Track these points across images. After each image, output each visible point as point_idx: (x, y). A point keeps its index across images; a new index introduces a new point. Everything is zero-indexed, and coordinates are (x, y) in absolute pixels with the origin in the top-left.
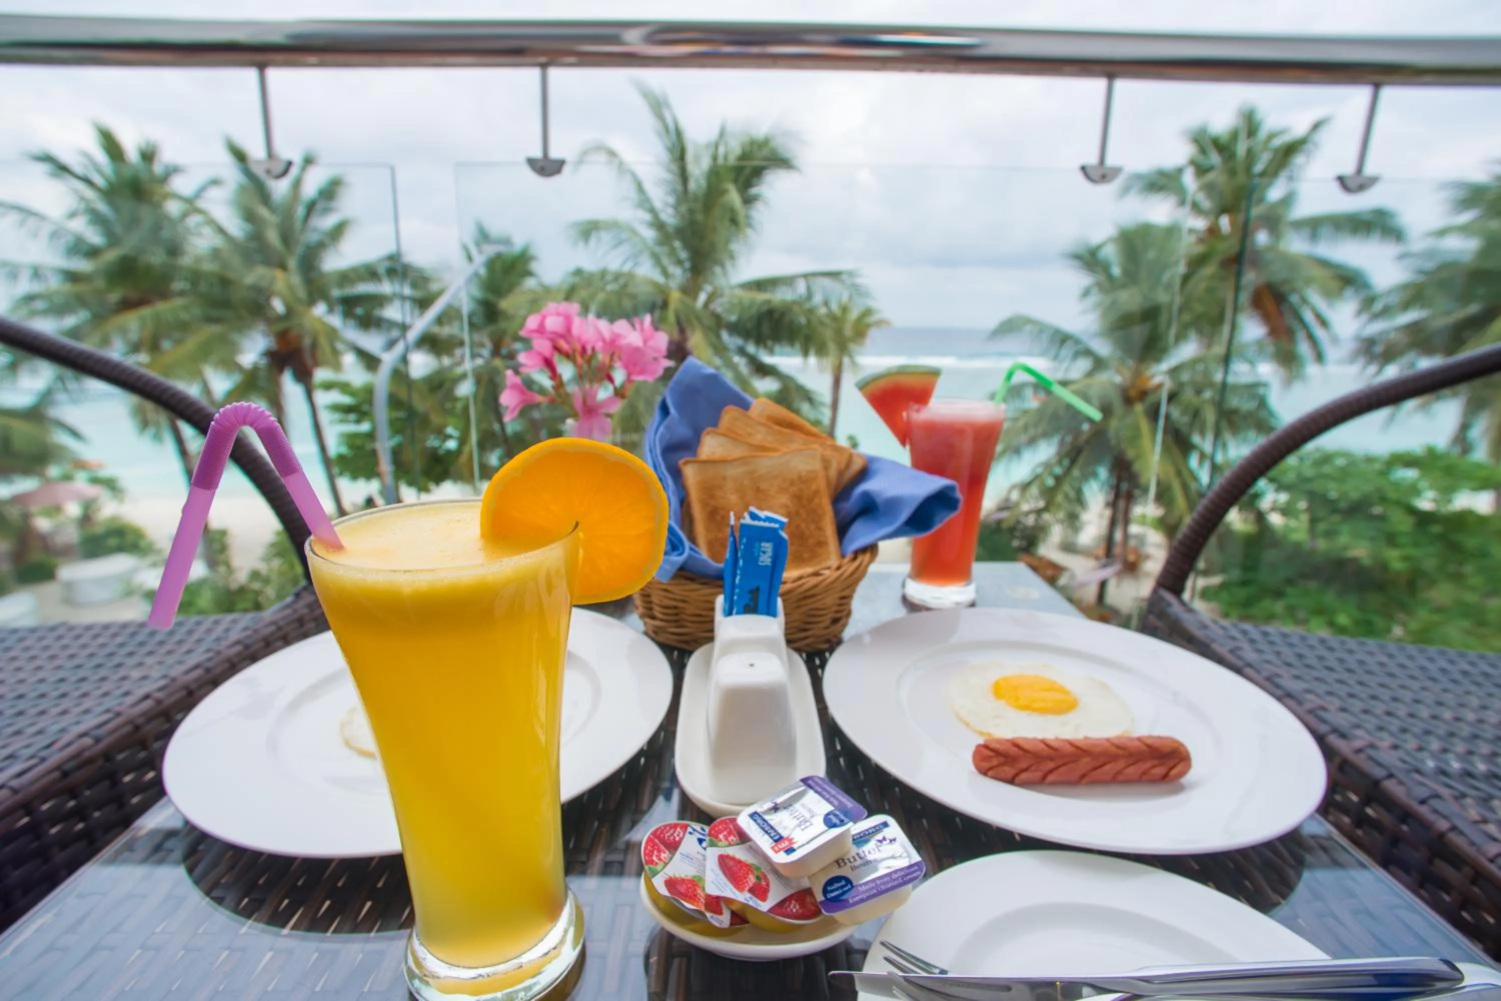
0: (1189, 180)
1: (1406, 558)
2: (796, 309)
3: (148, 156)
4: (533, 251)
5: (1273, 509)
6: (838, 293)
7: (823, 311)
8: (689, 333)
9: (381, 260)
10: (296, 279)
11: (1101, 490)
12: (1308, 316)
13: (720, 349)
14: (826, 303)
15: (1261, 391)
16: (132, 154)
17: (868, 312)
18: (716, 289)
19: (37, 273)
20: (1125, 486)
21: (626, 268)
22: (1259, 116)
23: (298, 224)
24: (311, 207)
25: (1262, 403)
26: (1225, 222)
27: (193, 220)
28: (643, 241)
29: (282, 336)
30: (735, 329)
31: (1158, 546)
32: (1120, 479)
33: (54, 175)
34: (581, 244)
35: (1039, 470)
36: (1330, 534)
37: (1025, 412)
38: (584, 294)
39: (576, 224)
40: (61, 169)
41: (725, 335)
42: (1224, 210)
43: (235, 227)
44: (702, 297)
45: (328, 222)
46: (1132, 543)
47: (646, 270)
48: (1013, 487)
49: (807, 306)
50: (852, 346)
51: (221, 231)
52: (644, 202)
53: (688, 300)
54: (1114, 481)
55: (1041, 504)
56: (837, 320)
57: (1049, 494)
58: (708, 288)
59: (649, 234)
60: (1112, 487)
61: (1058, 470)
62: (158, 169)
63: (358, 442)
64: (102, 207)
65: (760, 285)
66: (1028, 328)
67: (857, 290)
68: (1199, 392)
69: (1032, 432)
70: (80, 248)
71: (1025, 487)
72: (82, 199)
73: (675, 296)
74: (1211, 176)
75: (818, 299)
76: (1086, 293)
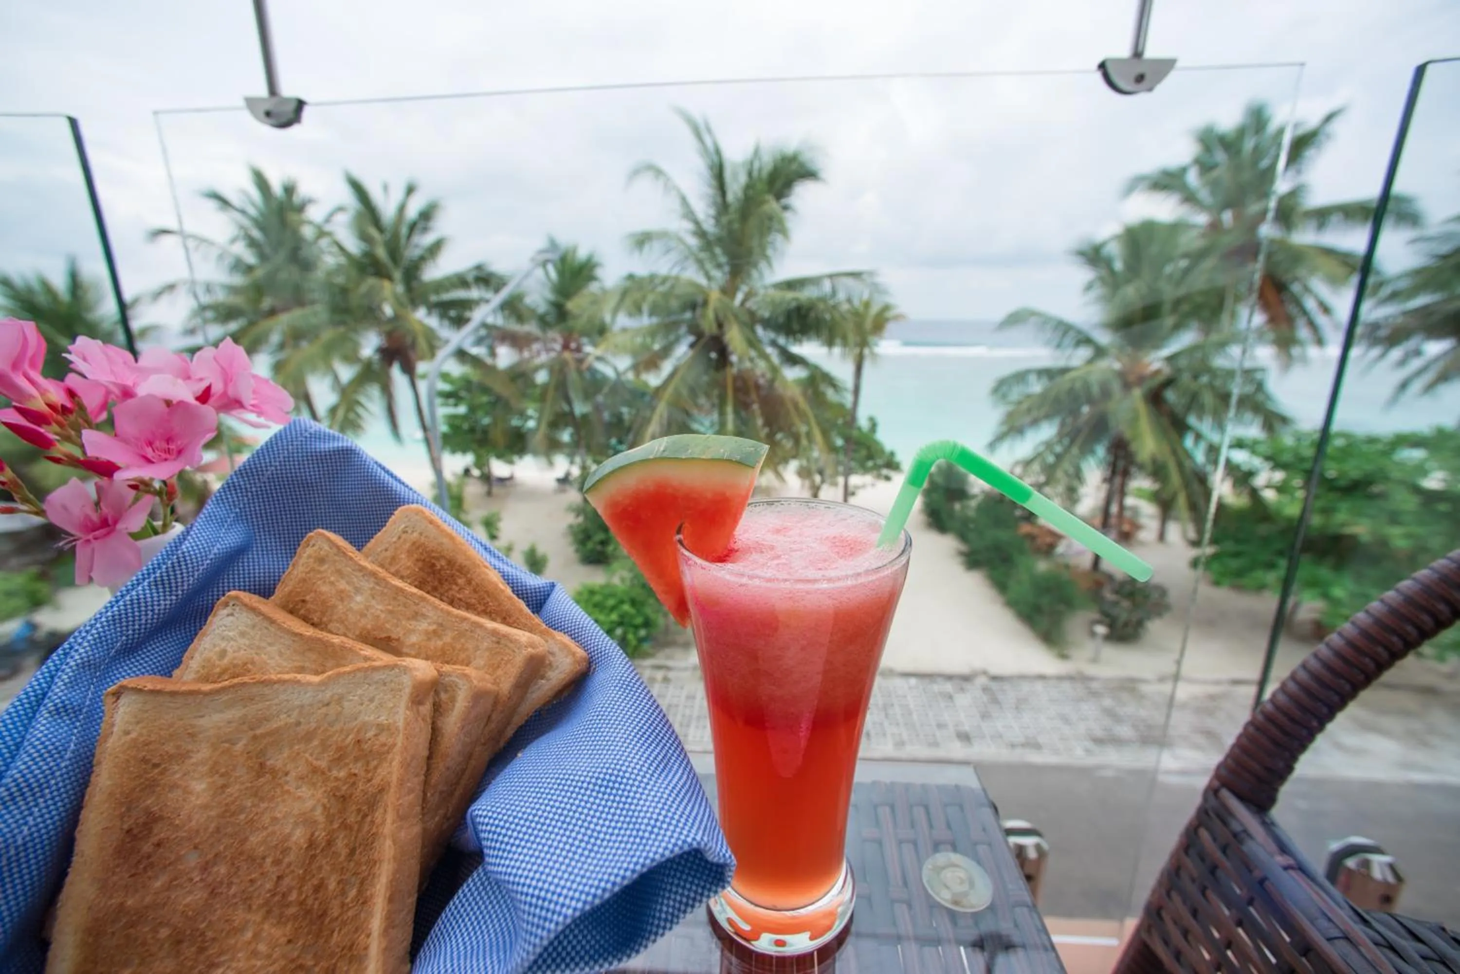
0: (1192, 178)
1: (1408, 536)
2: (821, 306)
3: (289, 190)
4: (596, 259)
5: (1267, 487)
6: (860, 292)
7: (845, 307)
8: (726, 328)
9: (470, 271)
10: (400, 289)
11: (1098, 467)
12: (1310, 304)
13: (753, 343)
14: (849, 301)
15: (1258, 376)
16: (277, 188)
17: (886, 308)
18: (751, 289)
19: (209, 288)
20: (1121, 464)
21: (675, 272)
22: (1268, 112)
23: (403, 241)
24: (413, 227)
25: (1260, 386)
26: (1227, 217)
27: (324, 242)
28: (688, 247)
29: (389, 335)
30: (767, 324)
31: (1151, 517)
32: (1116, 458)
33: (221, 209)
34: (636, 254)
35: (1042, 449)
36: (1327, 511)
37: (1029, 396)
38: (637, 295)
39: (632, 235)
40: (224, 202)
41: (760, 330)
42: (1227, 205)
43: (354, 246)
44: (740, 297)
45: (427, 240)
46: (1127, 514)
47: (692, 274)
48: (1017, 463)
49: (831, 302)
50: (872, 339)
51: (342, 249)
52: (689, 214)
53: (726, 300)
54: (1111, 458)
55: (1042, 479)
56: (858, 316)
57: (1050, 471)
58: (744, 288)
59: (693, 242)
60: (1109, 464)
61: (1058, 449)
62: (296, 199)
63: (457, 422)
64: (256, 234)
65: (791, 285)
66: (1033, 319)
67: (876, 288)
68: (1196, 377)
69: (1035, 414)
70: (238, 266)
71: (1027, 464)
72: (242, 227)
73: (715, 296)
74: (1215, 173)
75: (841, 296)
76: (1089, 287)
